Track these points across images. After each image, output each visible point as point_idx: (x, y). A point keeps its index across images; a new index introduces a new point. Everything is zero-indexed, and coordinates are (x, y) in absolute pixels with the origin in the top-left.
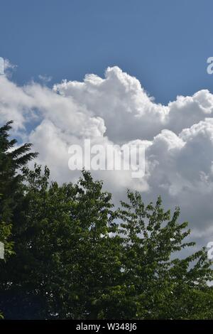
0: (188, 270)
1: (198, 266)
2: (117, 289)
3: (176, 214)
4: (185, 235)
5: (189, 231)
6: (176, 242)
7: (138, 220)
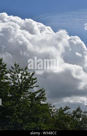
0: (36, 97)
1: (40, 95)
2: (7, 103)
3: (33, 74)
4: (35, 82)
5: (37, 81)
6: (31, 85)
7: (16, 75)
